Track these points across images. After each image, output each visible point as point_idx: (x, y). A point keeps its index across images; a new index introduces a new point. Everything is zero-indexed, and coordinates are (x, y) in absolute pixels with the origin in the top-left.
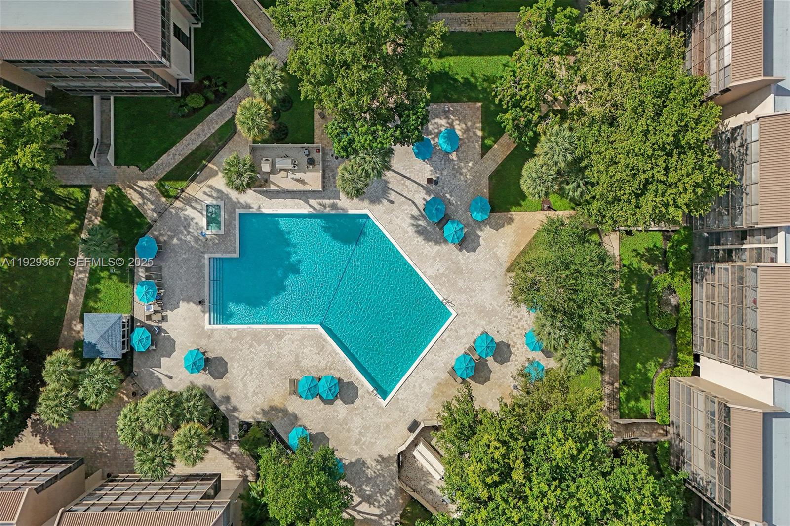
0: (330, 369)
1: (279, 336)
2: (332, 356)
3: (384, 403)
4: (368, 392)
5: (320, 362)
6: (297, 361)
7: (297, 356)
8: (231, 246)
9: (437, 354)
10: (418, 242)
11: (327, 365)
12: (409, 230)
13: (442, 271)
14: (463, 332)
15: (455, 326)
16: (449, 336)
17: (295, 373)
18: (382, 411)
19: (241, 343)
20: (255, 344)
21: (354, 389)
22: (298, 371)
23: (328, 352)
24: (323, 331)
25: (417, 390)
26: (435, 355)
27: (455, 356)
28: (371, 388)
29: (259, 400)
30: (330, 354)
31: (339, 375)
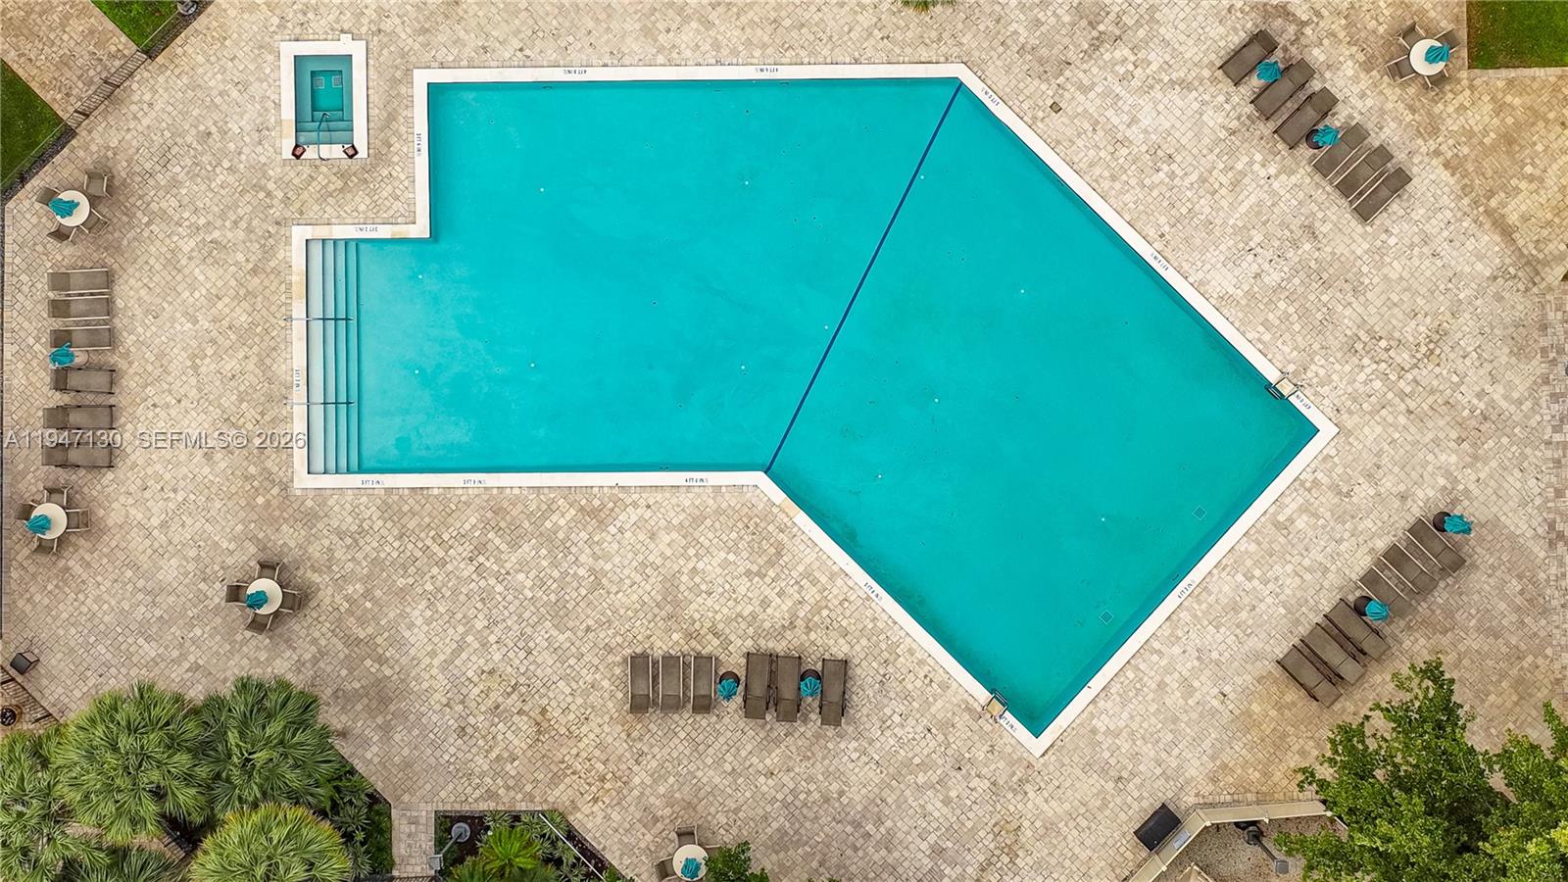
0: (809, 631)
1: (596, 514)
2: (814, 582)
3: (1036, 745)
4: (969, 709)
5: (765, 603)
6: (671, 602)
7: (670, 584)
8: (397, 198)
9: (1257, 573)
10: (1172, 175)
11: (794, 616)
12: (1133, 133)
13: (1273, 278)
14: (1363, 492)
15: (1329, 473)
16: (1304, 509)
17: (664, 643)
18: (1026, 775)
19: (438, 539)
20: (497, 541)
21: (907, 697)
22: (676, 636)
23: (801, 568)
24: (778, 496)
25: (1174, 699)
26: (1249, 578)
27: (1332, 579)
28: (982, 694)
29: (516, 736)
30: (807, 574)
31: (846, 648)
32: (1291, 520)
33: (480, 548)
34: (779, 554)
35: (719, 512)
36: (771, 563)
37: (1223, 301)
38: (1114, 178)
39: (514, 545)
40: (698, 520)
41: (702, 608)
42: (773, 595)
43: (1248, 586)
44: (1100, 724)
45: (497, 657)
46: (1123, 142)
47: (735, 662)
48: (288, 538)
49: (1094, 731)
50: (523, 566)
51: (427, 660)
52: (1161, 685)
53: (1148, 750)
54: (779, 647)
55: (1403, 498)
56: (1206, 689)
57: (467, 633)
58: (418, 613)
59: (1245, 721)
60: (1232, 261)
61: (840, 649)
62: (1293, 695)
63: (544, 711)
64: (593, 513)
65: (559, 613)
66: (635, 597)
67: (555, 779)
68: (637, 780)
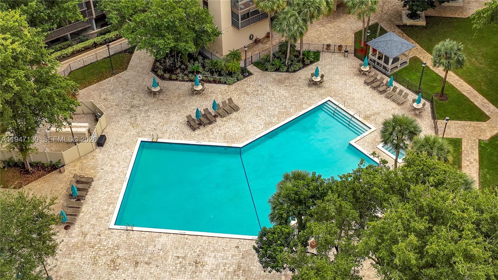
0: (207, 131)
1: (267, 124)
2: (212, 138)
3: (140, 139)
6: (239, 121)
9: (110, 193)
11: (212, 131)
12: (213, 254)
14: (93, 221)
15: (105, 220)
16: (107, 210)
17: (235, 115)
18: (139, 135)
20: (283, 111)
21: (176, 133)
22: (233, 117)
23: (218, 139)
24: (233, 145)
25: (114, 163)
26: (111, 191)
28: (159, 140)
29: (249, 90)
30: (215, 139)
31: (196, 133)
32: (109, 206)
33: (285, 108)
34: (225, 138)
35: (244, 137)
36: (225, 136)
37: (160, 235)
38: (209, 242)
39: (279, 112)
41: (232, 123)
42: (220, 132)
43: (111, 189)
44: (128, 151)
45: (265, 97)
48: (322, 91)
49: (129, 149)
50: (275, 110)
51: (278, 90)
52: (119, 163)
53: (113, 152)
55: (82, 226)
56: (107, 168)
57: (275, 97)
58: (287, 95)
59: (94, 168)
60: (164, 245)
61: (197, 132)
63: (248, 95)
64: (269, 124)
65: (261, 108)
66: (248, 117)
67: (236, 88)
68: (220, 96)
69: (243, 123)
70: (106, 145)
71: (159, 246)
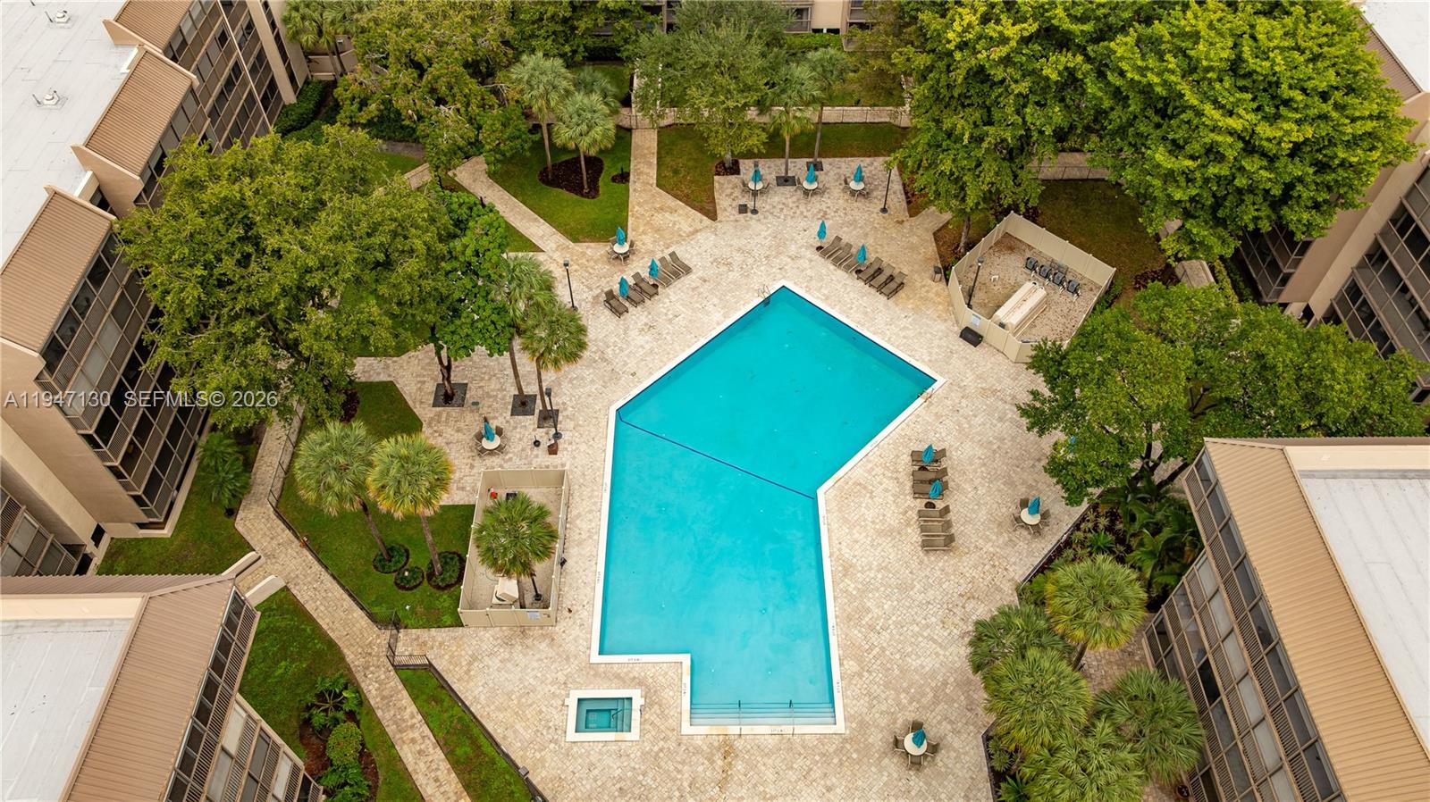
3: (940, 380)
4: (927, 406)
8: (666, 673)
9: (850, 306)
10: (668, 333)
11: (891, 478)
12: (648, 347)
13: (716, 301)
14: (809, 272)
15: (803, 283)
16: (819, 291)
17: (915, 536)
18: (955, 385)
19: (869, 651)
20: (867, 619)
21: (926, 431)
22: (909, 531)
23: (866, 475)
24: (829, 484)
25: (910, 333)
26: (851, 308)
27: (849, 282)
28: (920, 401)
30: (869, 472)
31: (905, 456)
32: (824, 295)
33: (872, 628)
34: (860, 484)
35: (840, 510)
36: (865, 488)
37: (726, 316)
38: (668, 353)
39: (868, 610)
40: (846, 521)
41: (893, 518)
42: (881, 488)
44: (927, 359)
45: (934, 619)
46: (652, 351)
47: (920, 504)
49: (930, 361)
50: (880, 606)
51: (941, 657)
52: (904, 337)
53: (936, 342)
54: (908, 485)
55: (811, 261)
56: (904, 323)
57: (922, 636)
58: (914, 663)
59: (916, 310)
60: (708, 313)
61: (906, 459)
62: (902, 294)
63: (961, 595)
64: (846, 570)
65: (904, 588)
66: (890, 550)
67: (999, 590)
68: (991, 549)
69: (880, 533)
70: (962, 342)
71: (710, 308)
